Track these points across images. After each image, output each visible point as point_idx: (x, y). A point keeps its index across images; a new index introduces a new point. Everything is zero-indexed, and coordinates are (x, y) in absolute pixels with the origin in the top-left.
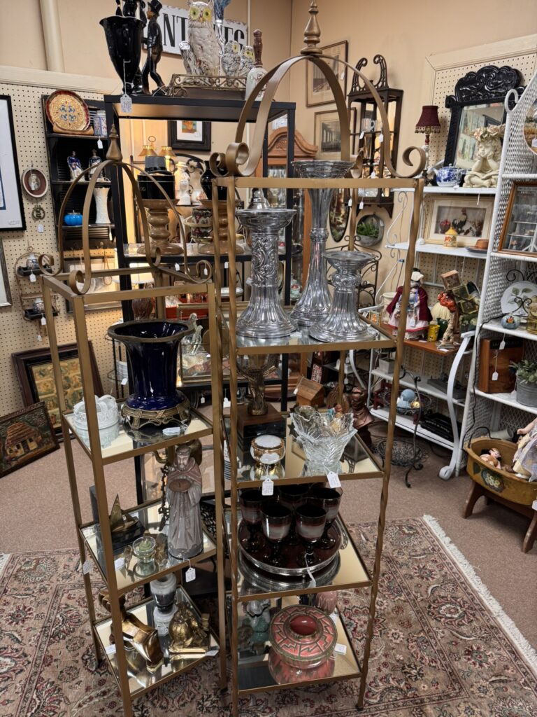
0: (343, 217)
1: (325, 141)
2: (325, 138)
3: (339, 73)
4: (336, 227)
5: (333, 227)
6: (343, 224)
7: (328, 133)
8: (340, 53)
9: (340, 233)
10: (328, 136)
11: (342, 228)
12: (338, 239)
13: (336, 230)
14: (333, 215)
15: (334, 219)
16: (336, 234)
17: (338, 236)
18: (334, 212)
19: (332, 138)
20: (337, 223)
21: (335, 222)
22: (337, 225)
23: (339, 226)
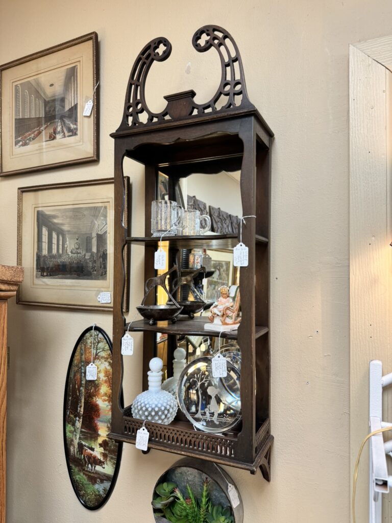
1: (45, 252)
2: (45, 246)
3: (77, 104)
4: (84, 470)
5: (76, 466)
6: (105, 466)
7: (54, 235)
8: (80, 61)
9: (96, 486)
10: (55, 241)
11: (105, 475)
12: (90, 502)
13: (86, 475)
14: (74, 436)
15: (76, 446)
16: (86, 486)
17: (91, 493)
18: (78, 428)
19: (66, 246)
20: (86, 459)
21: (82, 456)
22: (88, 465)
23: (93, 467)
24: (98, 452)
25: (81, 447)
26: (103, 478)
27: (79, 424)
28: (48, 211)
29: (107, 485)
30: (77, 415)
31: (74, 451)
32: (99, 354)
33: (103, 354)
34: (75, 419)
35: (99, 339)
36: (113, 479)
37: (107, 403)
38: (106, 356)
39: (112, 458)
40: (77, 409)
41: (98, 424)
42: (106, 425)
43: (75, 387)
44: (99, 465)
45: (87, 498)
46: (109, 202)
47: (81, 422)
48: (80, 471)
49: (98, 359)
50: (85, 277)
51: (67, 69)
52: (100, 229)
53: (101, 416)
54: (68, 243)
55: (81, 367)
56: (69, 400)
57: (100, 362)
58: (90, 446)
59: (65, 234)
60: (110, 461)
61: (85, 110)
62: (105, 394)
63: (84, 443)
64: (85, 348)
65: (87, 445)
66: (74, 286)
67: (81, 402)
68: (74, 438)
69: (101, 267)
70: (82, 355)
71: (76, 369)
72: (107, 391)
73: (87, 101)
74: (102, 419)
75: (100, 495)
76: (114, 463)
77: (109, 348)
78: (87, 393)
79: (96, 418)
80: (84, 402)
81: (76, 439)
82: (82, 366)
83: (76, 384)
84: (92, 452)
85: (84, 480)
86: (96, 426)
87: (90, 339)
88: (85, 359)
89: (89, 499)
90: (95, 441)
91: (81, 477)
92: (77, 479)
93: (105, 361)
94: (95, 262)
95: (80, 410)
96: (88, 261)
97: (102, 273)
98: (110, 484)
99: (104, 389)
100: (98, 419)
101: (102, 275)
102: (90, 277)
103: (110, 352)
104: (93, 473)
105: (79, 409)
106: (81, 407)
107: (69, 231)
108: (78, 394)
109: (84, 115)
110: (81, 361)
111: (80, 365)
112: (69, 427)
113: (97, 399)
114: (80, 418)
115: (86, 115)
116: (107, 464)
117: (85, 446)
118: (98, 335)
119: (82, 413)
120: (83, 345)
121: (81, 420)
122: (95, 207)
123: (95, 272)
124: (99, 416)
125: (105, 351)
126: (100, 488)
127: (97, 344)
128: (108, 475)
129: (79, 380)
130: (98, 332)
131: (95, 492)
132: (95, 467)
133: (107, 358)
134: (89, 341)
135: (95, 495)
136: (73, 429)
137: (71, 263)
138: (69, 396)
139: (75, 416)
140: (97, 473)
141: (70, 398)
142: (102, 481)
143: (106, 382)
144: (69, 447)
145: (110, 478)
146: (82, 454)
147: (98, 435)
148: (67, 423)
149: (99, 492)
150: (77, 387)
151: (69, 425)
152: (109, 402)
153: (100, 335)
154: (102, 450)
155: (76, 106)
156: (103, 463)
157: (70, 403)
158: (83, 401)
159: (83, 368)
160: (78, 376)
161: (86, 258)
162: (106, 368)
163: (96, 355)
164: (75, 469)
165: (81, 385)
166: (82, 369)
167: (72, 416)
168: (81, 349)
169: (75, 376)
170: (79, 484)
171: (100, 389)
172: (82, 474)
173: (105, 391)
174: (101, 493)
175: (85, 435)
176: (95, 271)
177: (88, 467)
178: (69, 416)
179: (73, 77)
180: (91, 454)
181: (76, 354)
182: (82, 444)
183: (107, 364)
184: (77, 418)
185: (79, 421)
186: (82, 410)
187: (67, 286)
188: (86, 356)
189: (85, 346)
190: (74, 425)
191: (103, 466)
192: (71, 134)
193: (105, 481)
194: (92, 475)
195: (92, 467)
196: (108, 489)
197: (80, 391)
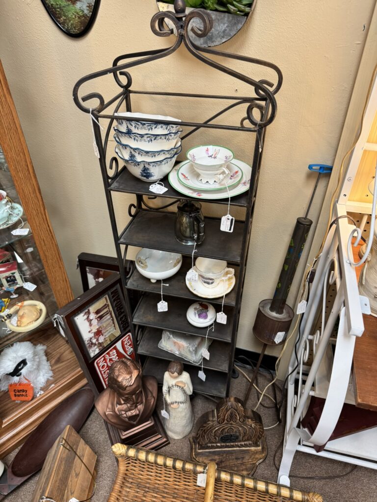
12: (74, 27)
16: (64, 9)
17: (74, 17)
45: (70, 24)
75: (85, 16)
89: (72, 24)
131: (78, 13)
135: (79, 18)
149: (83, 11)
170: (55, 9)
174: (86, 12)
196: (93, 4)
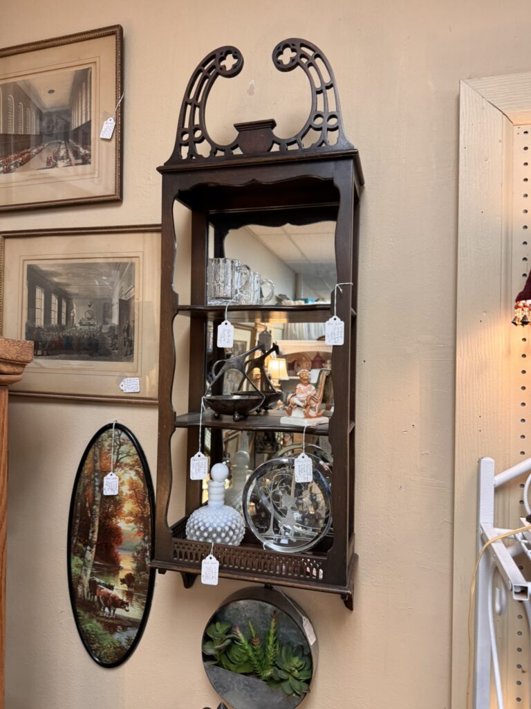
0: (129, 580)
1: (40, 322)
3: (90, 121)
4: (98, 616)
5: (86, 611)
6: (130, 608)
7: (54, 300)
8: (95, 62)
9: (117, 636)
10: (55, 307)
11: (129, 620)
12: (108, 657)
13: (101, 622)
14: (83, 571)
15: (86, 584)
16: (100, 637)
17: (109, 646)
18: (89, 561)
19: (72, 315)
20: (102, 601)
21: (96, 597)
22: (104, 609)
23: (112, 611)
24: (119, 591)
25: (93, 585)
26: (126, 624)
27: (90, 556)
28: (44, 266)
29: (133, 633)
30: (88, 543)
31: (83, 591)
32: (122, 460)
33: (127, 460)
34: (84, 549)
35: (122, 441)
36: (141, 625)
37: (132, 525)
38: (131, 463)
39: (139, 597)
40: (88, 536)
41: (119, 553)
42: (131, 553)
43: (85, 505)
44: (120, 607)
45: (103, 652)
46: (138, 257)
47: (94, 553)
48: (91, 617)
49: (120, 466)
50: (100, 357)
51: (76, 71)
52: (124, 293)
53: (123, 543)
54: (75, 310)
55: (94, 479)
56: (76, 523)
57: (123, 471)
58: (107, 583)
59: (72, 299)
60: (137, 601)
61: (103, 130)
62: (131, 514)
63: (97, 580)
64: (100, 452)
65: (102, 582)
66: (85, 369)
67: (94, 525)
68: (83, 575)
69: (125, 345)
70: (95, 462)
71: (87, 481)
72: (133, 508)
73: (106, 118)
74: (125, 547)
75: (122, 648)
76: (143, 604)
77: (136, 453)
78: (103, 513)
79: (116, 546)
80: (99, 526)
81: (86, 575)
82: (95, 477)
83: (86, 502)
84: (110, 591)
85: (99, 629)
86: (116, 556)
87: (107, 441)
88: (101, 467)
89: (105, 653)
90: (114, 576)
91: (93, 626)
92: (88, 628)
93: (130, 469)
94: (116, 337)
95: (92, 537)
96: (106, 336)
97: (127, 352)
98: (137, 631)
99: (128, 506)
100: (120, 547)
101: (126, 355)
102: (108, 358)
103: (137, 457)
104: (112, 619)
105: (91, 534)
106: (93, 532)
107: (77, 295)
108: (89, 515)
109: (101, 136)
110: (95, 470)
111: (93, 476)
112: (76, 560)
113: (119, 520)
114: (92, 547)
115: (104, 137)
116: (132, 605)
117: (100, 583)
118: (119, 435)
119: (95, 540)
120: (97, 449)
121: (94, 550)
122: (117, 263)
123: (116, 351)
124: (121, 542)
125: (130, 456)
126: (121, 638)
127: (118, 447)
128: (134, 619)
129: (91, 496)
130: (120, 432)
131: (114, 644)
132: (114, 611)
133: (133, 466)
134: (106, 444)
135: (115, 648)
136: (81, 562)
137: (79, 339)
138: (77, 518)
139: (85, 545)
140: (118, 618)
141: (78, 521)
142: (125, 628)
143: (131, 497)
144: (75, 586)
145: (136, 623)
146: (95, 594)
147: (120, 568)
148: (72, 555)
149: (121, 643)
150: (87, 505)
151: (76, 558)
152: (136, 524)
153: (123, 435)
154: (125, 587)
155: (88, 124)
156: (127, 604)
157: (77, 527)
158: (97, 523)
159: (97, 480)
160: (90, 491)
161: (103, 331)
162: (132, 479)
163: (118, 461)
164: (84, 615)
165: (94, 502)
166: (95, 482)
167: (80, 545)
168: (95, 454)
169: (84, 490)
170: (90, 634)
171: (123, 506)
172: (95, 621)
173: (130, 509)
174: (124, 644)
175: (99, 570)
176: (117, 349)
177: (104, 611)
178: (76, 546)
179: (84, 84)
180: (109, 594)
181: (87, 461)
182: (95, 581)
183: (133, 473)
184: (88, 548)
185: (90, 551)
186: (96, 536)
187: (73, 369)
188: (102, 464)
189: (101, 450)
190: (83, 556)
191: (127, 608)
192: (80, 161)
193: (129, 628)
194: (110, 621)
195: (110, 610)
196: (134, 638)
197: (92, 511)
